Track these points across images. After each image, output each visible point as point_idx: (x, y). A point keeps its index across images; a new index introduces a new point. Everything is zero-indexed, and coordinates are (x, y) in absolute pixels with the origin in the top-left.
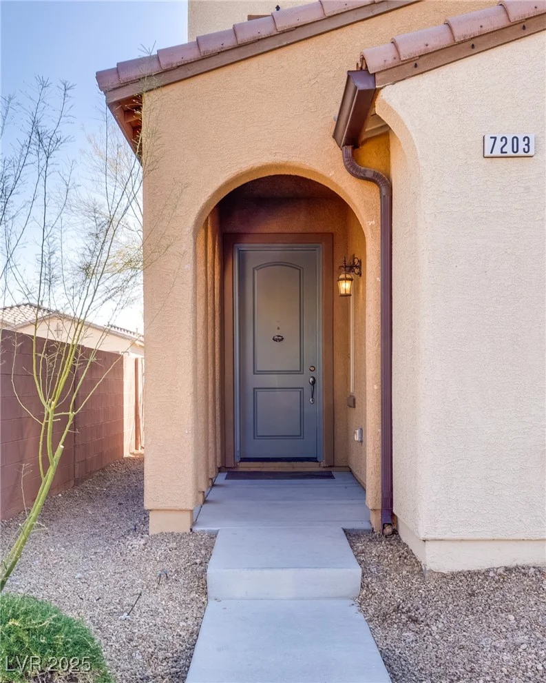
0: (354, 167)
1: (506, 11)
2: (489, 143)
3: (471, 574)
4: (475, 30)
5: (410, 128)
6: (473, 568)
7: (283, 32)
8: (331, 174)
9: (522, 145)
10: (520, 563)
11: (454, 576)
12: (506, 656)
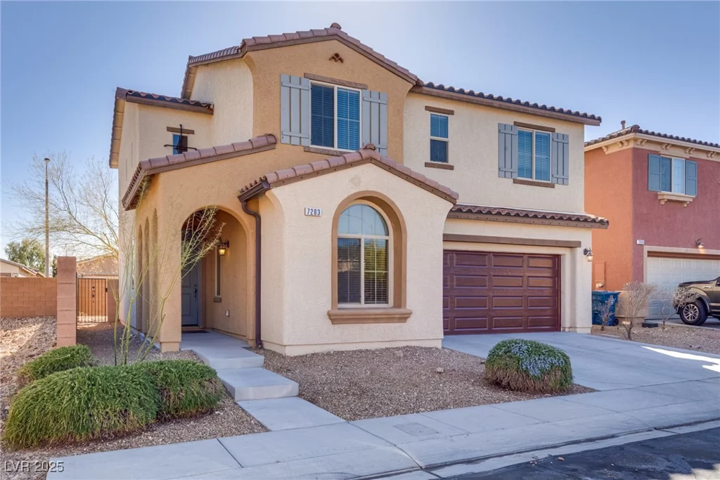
0: (246, 210)
1: (312, 167)
2: (307, 211)
3: (301, 357)
4: (303, 173)
5: (281, 202)
6: (301, 354)
7: (219, 155)
8: (236, 212)
9: (317, 212)
10: (316, 352)
11: (295, 357)
12: (323, 376)
